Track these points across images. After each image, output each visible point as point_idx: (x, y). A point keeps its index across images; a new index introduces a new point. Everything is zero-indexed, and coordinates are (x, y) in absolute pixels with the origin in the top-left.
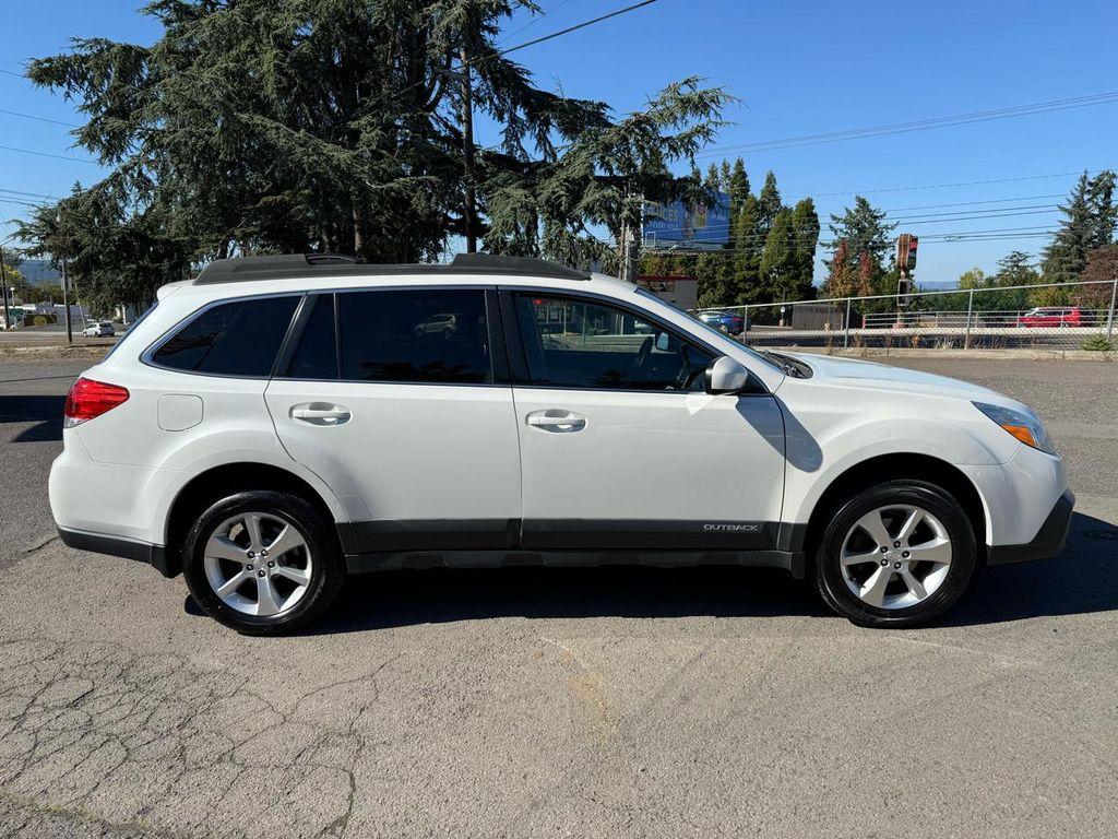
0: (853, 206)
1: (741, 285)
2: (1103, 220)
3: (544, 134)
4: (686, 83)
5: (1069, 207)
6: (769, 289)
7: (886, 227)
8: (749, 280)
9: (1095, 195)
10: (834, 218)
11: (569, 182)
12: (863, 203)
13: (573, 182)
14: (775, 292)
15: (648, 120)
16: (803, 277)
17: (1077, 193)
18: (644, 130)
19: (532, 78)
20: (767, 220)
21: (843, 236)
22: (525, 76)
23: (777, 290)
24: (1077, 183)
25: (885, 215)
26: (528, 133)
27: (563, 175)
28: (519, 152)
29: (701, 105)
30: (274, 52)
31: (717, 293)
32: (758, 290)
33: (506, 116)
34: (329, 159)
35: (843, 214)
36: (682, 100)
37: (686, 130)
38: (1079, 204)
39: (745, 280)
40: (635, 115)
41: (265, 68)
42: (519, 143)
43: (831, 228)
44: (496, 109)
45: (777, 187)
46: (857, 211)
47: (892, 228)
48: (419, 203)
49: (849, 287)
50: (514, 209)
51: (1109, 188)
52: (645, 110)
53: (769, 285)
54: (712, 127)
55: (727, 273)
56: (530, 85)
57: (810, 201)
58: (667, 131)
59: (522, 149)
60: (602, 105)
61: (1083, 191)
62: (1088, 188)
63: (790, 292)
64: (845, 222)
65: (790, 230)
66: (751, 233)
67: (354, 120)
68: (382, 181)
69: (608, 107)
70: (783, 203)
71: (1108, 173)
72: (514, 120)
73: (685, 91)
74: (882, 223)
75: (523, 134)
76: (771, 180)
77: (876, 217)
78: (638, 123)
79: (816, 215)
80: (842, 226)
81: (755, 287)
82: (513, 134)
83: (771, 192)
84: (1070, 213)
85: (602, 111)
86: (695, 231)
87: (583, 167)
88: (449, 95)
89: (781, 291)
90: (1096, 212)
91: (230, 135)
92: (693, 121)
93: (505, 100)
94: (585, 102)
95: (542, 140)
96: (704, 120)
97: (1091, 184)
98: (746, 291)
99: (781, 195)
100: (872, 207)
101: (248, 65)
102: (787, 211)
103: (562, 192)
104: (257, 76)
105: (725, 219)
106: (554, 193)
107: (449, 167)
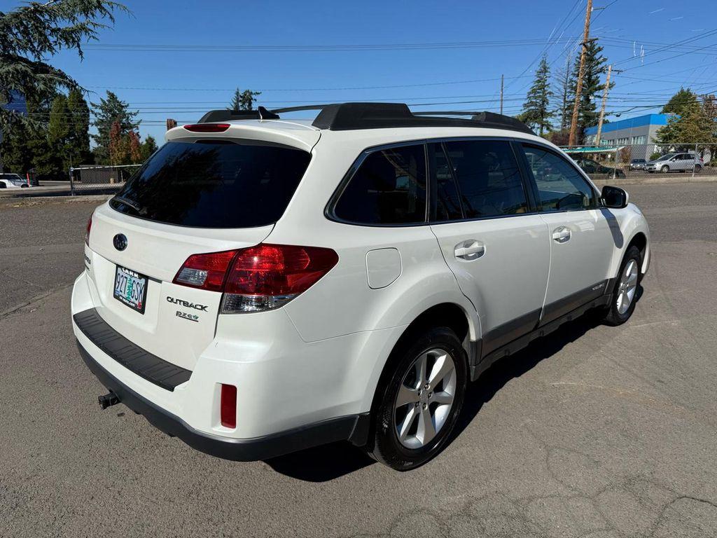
0: (106, 98)
1: (34, 150)
6: (58, 154)
7: (131, 114)
8: (41, 147)
9: (244, 103)
10: (95, 105)
12: (112, 96)
14: (63, 156)
16: (83, 146)
17: (235, 101)
20: (47, 102)
21: (101, 118)
23: (65, 155)
24: (234, 96)
25: (128, 105)
31: (14, 156)
32: (49, 154)
35: (99, 103)
39: (37, 147)
46: (109, 101)
47: (135, 114)
49: (124, 153)
51: (250, 100)
53: (57, 151)
54: (91, 27)
55: (20, 141)
61: (238, 101)
62: (240, 99)
63: (76, 156)
64: (101, 108)
65: (67, 111)
71: (248, 91)
74: (128, 111)
77: (122, 107)
79: (85, 102)
80: (100, 111)
81: (46, 152)
89: (68, 156)
97: (241, 97)
98: (39, 155)
100: (119, 99)
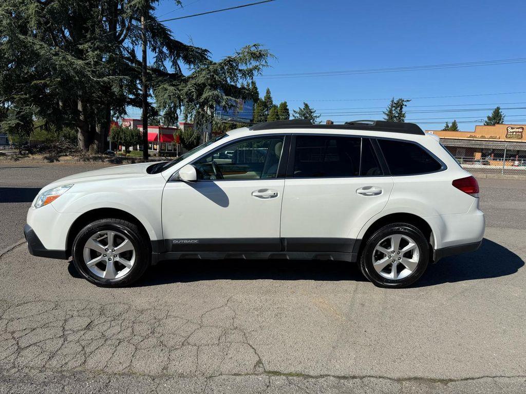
0: (302, 107)
2: (399, 118)
3: (176, 61)
4: (254, 46)
5: (387, 112)
7: (316, 117)
9: (396, 108)
10: (294, 111)
11: (196, 85)
12: (306, 105)
13: (199, 85)
15: (234, 60)
17: (390, 107)
18: (231, 65)
19: (172, 34)
20: (267, 110)
22: (169, 33)
24: (390, 103)
25: (315, 111)
26: (168, 59)
27: (193, 82)
28: (162, 68)
29: (258, 56)
30: (36, 4)
33: (157, 50)
34: (71, 64)
35: (298, 110)
36: (252, 54)
37: (251, 67)
38: (391, 112)
40: (229, 57)
41: (30, 11)
42: (162, 63)
43: (293, 116)
44: (153, 46)
45: (271, 96)
46: (304, 109)
47: (319, 117)
48: (116, 89)
50: (170, 96)
51: (402, 106)
52: (233, 56)
54: (261, 67)
56: (172, 38)
57: (286, 103)
58: (242, 67)
59: (164, 66)
60: (206, 51)
61: (392, 106)
64: (299, 113)
65: (277, 115)
66: (260, 116)
67: (81, 44)
68: (99, 77)
69: (209, 52)
70: (274, 103)
71: (401, 100)
72: (161, 52)
73: (253, 49)
74: (315, 115)
75: (165, 59)
76: (268, 92)
77: (312, 112)
78: (229, 61)
79: (288, 110)
80: (298, 115)
82: (160, 58)
83: (269, 98)
84: (387, 115)
85: (206, 53)
86: (238, 112)
87: (203, 79)
88: (130, 37)
90: (397, 115)
91: (12, 45)
92: (254, 63)
93: (157, 42)
94: (198, 48)
95: (175, 63)
96: (258, 63)
97: (395, 104)
99: (273, 99)
100: (310, 108)
101: (21, 9)
102: (275, 107)
103: (193, 90)
104: (26, 16)
105: (251, 108)
106: (189, 90)
107: (133, 72)
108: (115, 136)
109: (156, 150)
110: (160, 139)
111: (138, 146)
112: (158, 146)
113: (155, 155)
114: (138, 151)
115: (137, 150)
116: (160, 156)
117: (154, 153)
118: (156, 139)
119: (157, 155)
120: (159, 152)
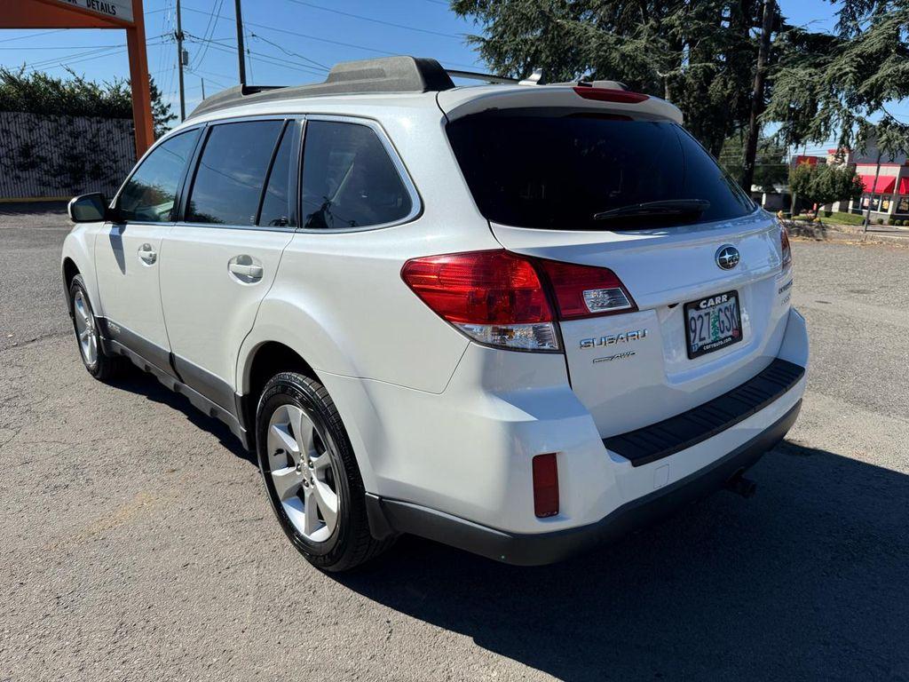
50: (793, 89)
107: (745, 52)
108: (799, 183)
109: (886, 211)
110: (899, 188)
111: (851, 203)
112: (892, 202)
113: (881, 222)
114: (850, 212)
115: (847, 210)
116: (892, 223)
117: (879, 217)
118: (890, 189)
119: (886, 222)
120: (892, 216)
